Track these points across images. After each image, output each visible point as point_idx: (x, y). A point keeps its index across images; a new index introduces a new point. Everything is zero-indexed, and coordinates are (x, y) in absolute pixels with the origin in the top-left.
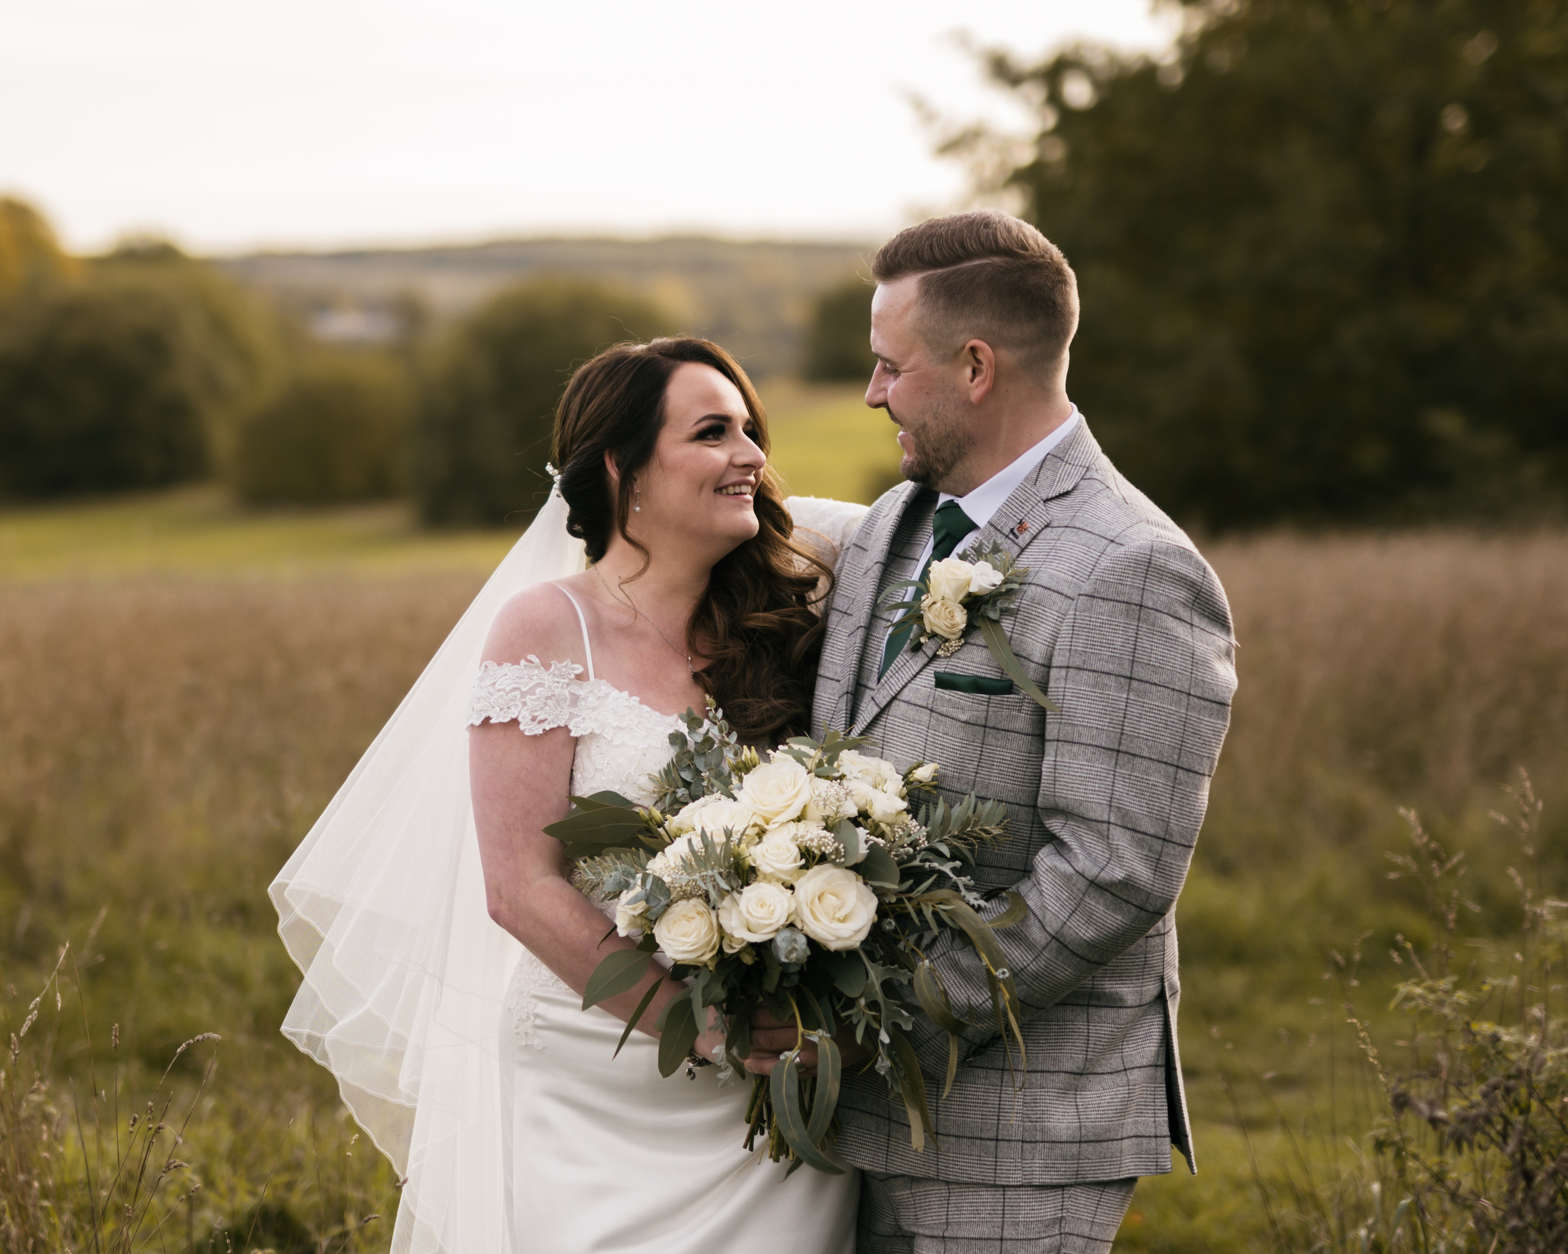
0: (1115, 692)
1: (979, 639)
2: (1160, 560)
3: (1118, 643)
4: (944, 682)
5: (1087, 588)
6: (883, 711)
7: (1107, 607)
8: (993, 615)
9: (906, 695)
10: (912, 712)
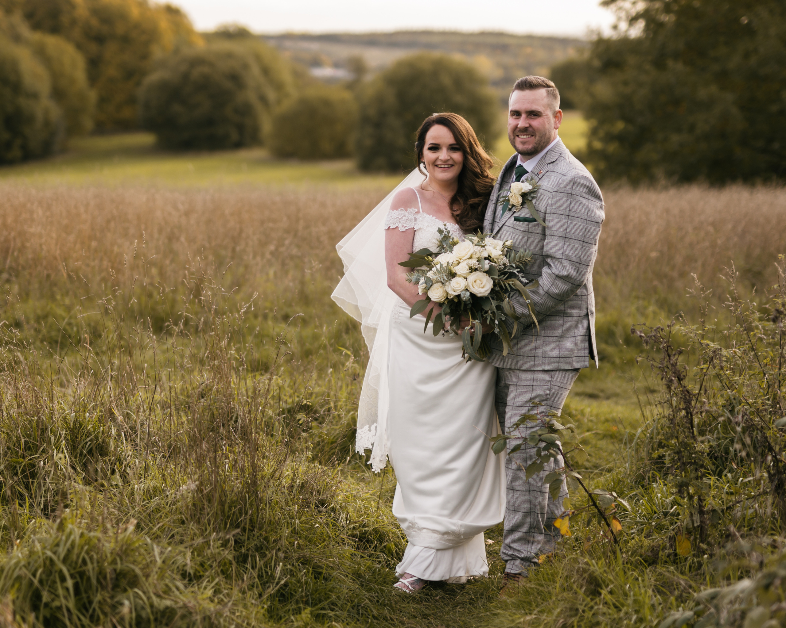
0: (564, 220)
1: (526, 206)
2: (577, 180)
3: (565, 205)
4: (516, 219)
5: (556, 190)
6: (500, 229)
7: (561, 195)
8: (530, 199)
9: (507, 224)
10: (508, 229)
